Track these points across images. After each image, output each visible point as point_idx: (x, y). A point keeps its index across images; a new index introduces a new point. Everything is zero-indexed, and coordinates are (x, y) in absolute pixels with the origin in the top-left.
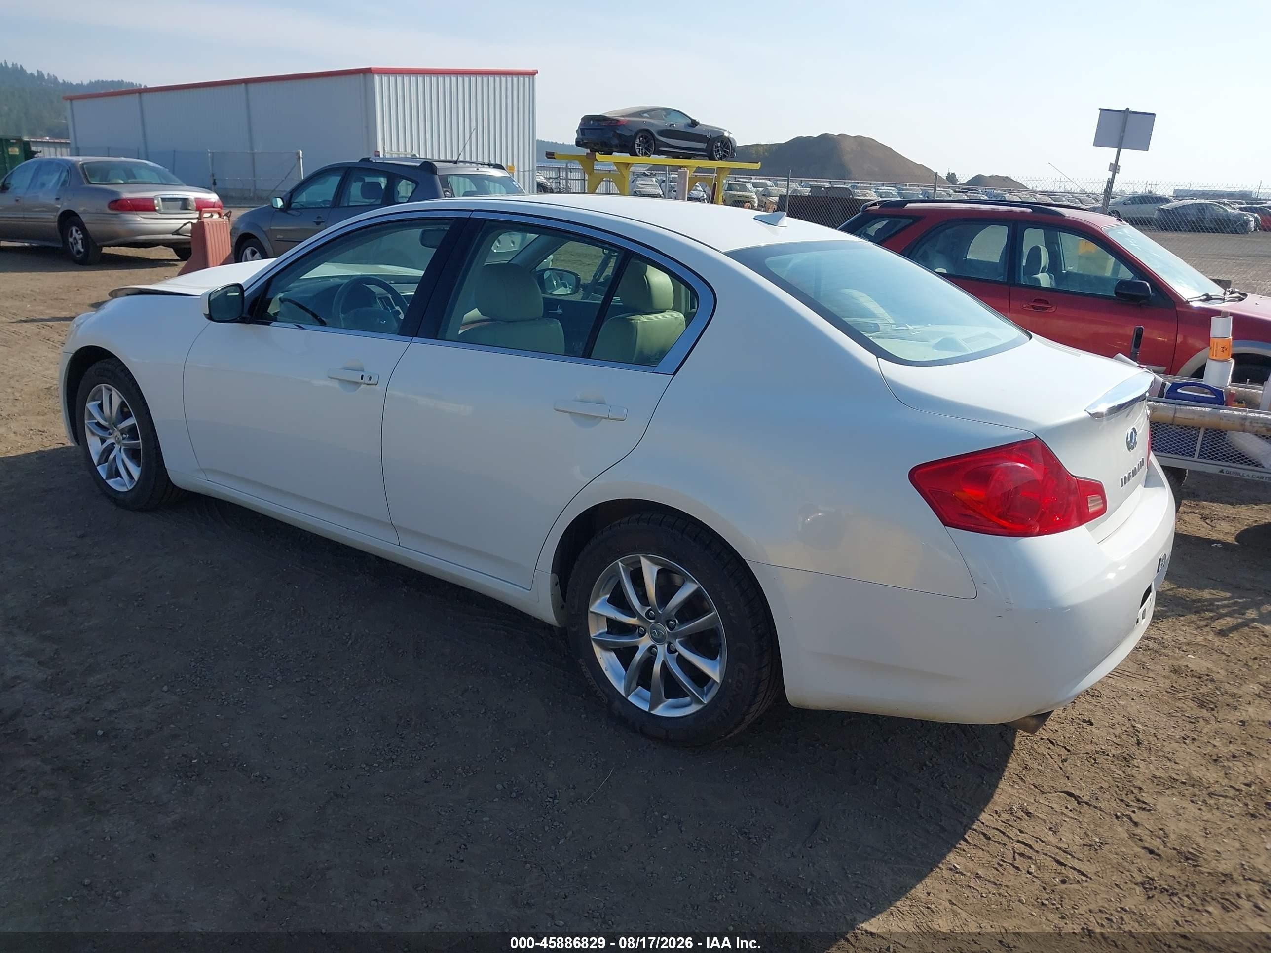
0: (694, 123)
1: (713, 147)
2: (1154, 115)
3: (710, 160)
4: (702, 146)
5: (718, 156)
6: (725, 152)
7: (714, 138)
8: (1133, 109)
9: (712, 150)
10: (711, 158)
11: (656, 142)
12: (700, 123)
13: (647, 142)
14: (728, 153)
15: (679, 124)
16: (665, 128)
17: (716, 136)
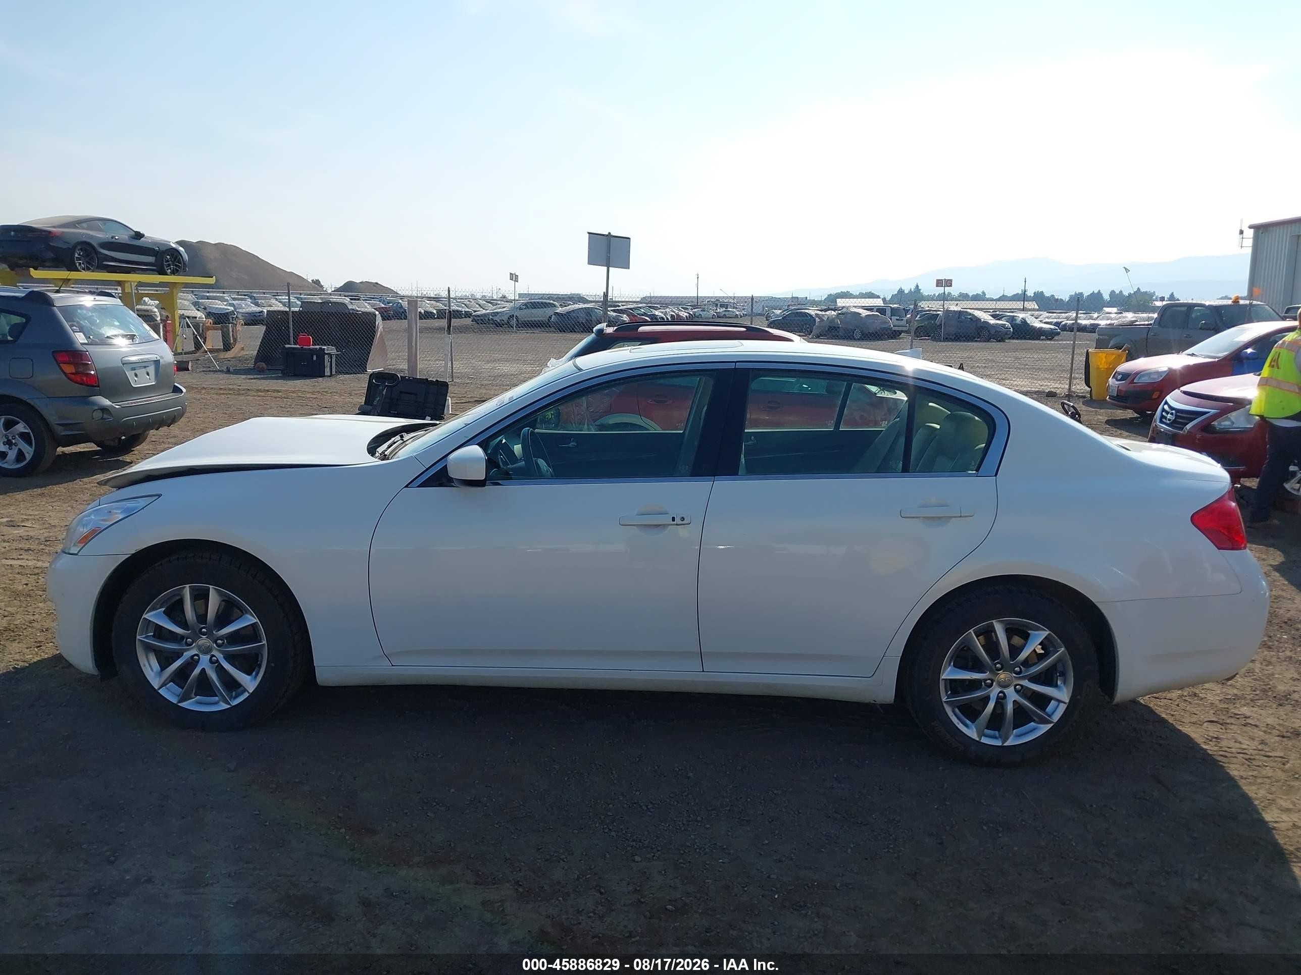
0: (139, 235)
1: (163, 261)
2: (629, 238)
3: (160, 274)
4: (151, 259)
5: (169, 271)
6: (176, 265)
7: (163, 251)
8: (613, 234)
9: (162, 265)
10: (162, 272)
11: (99, 256)
12: (146, 235)
13: (88, 256)
14: (179, 267)
15: (122, 237)
16: (107, 241)
17: (164, 249)
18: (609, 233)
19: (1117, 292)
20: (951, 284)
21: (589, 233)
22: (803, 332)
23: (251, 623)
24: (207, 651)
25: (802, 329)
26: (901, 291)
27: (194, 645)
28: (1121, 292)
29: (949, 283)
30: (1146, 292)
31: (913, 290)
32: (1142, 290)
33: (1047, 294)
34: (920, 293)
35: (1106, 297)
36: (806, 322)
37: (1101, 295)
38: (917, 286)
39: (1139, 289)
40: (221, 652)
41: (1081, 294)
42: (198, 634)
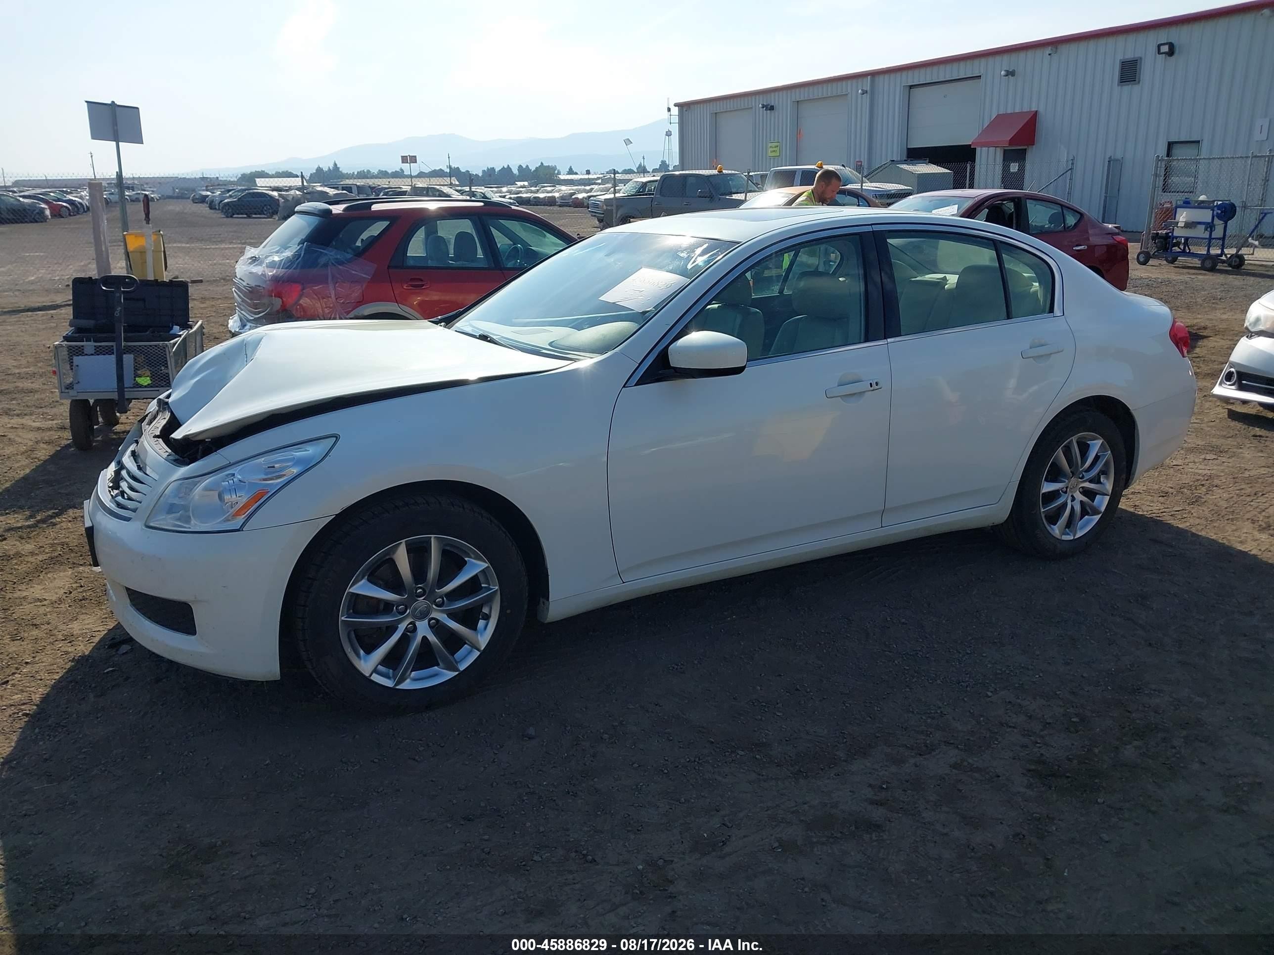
18: (113, 102)
19: (524, 167)
20: (416, 160)
21: (86, 102)
22: (264, 214)
23: (483, 568)
24: (423, 615)
25: (262, 211)
26: (319, 170)
27: (408, 611)
28: (527, 166)
29: (413, 159)
30: (549, 166)
31: (331, 168)
32: (545, 164)
33: (463, 170)
34: (339, 171)
35: (515, 171)
36: (265, 203)
37: (511, 169)
38: (335, 165)
39: (542, 163)
40: (442, 611)
41: (493, 169)
42: (414, 597)
